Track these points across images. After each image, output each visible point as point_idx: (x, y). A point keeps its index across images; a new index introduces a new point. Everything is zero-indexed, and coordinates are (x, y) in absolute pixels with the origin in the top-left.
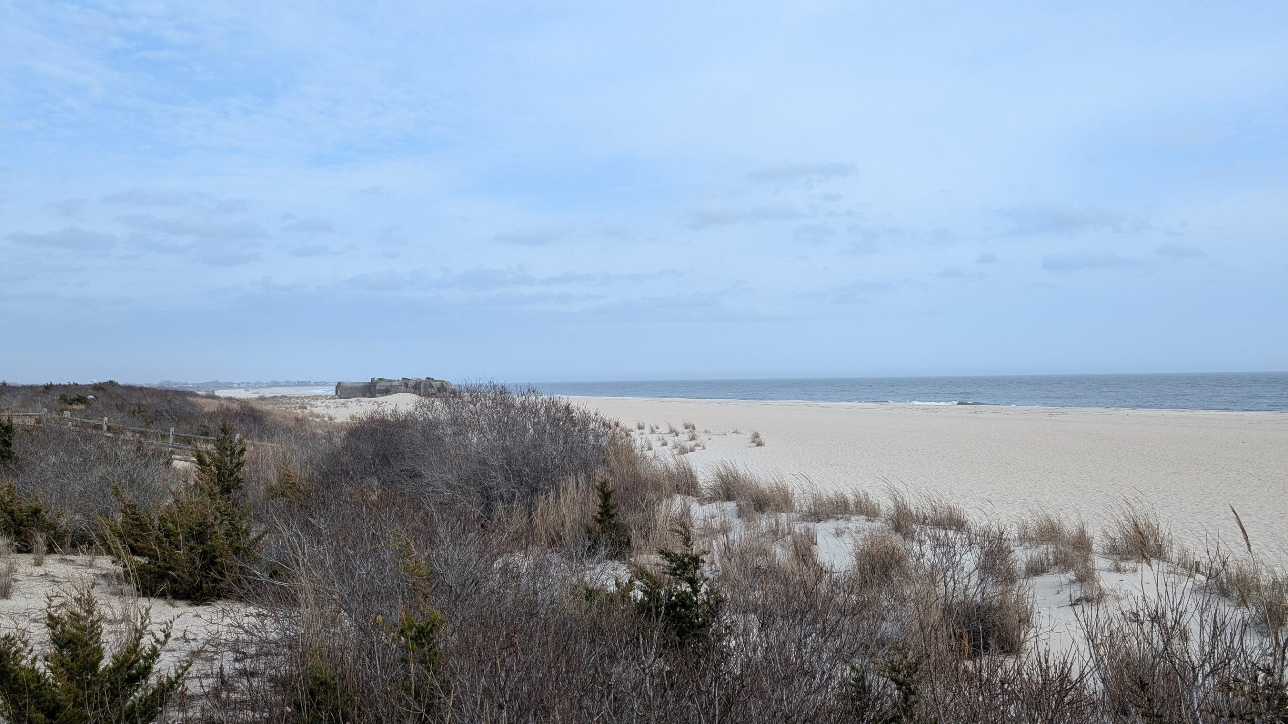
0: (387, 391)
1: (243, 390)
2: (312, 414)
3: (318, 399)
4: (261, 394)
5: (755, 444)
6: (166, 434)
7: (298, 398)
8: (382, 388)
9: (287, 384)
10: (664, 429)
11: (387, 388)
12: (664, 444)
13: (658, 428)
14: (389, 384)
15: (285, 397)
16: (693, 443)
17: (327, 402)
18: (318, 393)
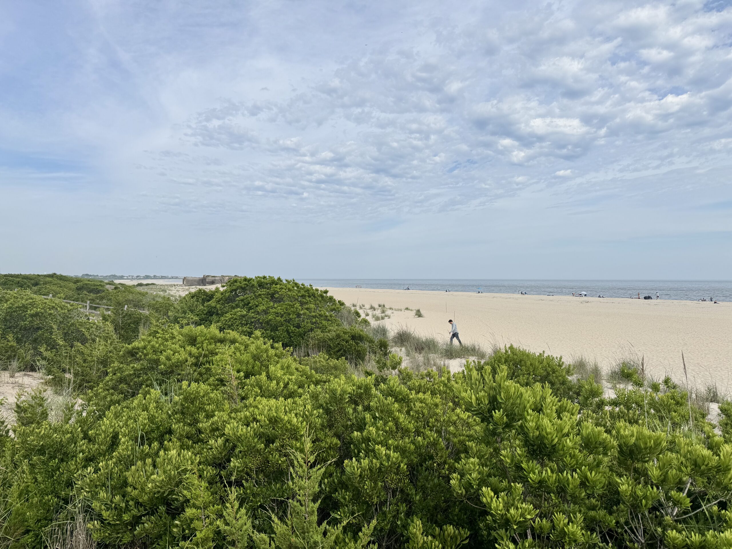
0: (213, 283)
1: (128, 281)
2: (169, 294)
3: (172, 287)
4: (140, 283)
5: (417, 316)
6: (86, 304)
7: (161, 285)
8: (210, 281)
9: (155, 277)
10: (367, 306)
11: (212, 281)
12: (367, 315)
13: (364, 306)
14: (213, 278)
15: (154, 284)
16: (383, 314)
17: (178, 288)
18: (173, 283)
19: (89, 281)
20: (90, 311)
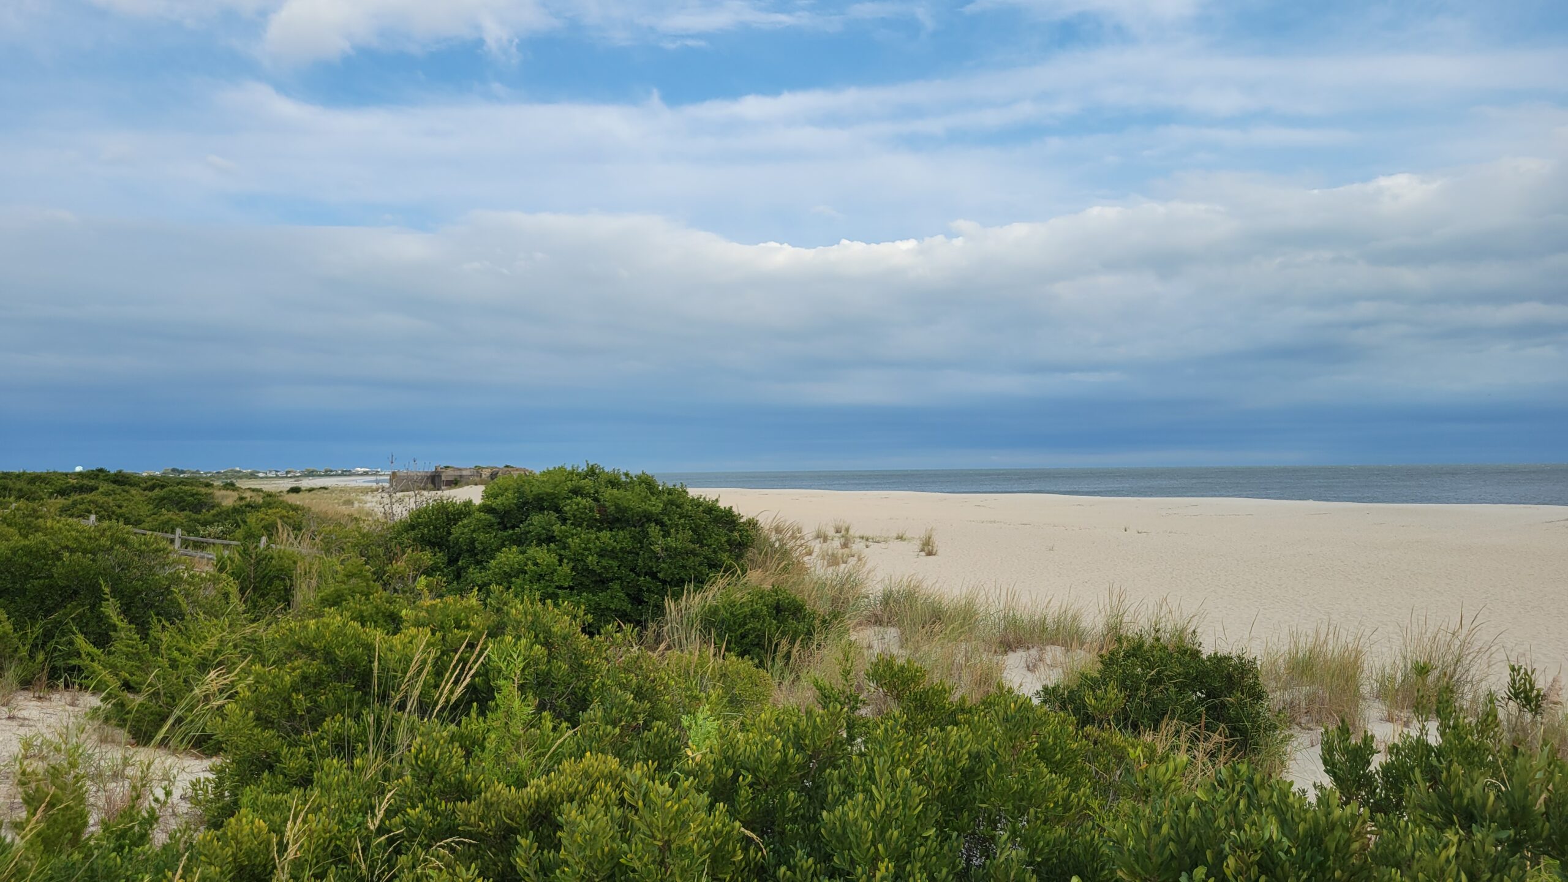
0: (454, 483)
1: (268, 481)
2: (360, 512)
3: (367, 493)
4: (294, 486)
5: (923, 553)
6: (172, 536)
7: (341, 491)
8: (450, 479)
9: (328, 474)
10: (809, 533)
11: (456, 480)
12: (810, 553)
13: (799, 530)
14: (458, 473)
15: (325, 488)
16: (846, 551)
17: (379, 496)
18: (370, 484)
19: (178, 484)
20: (182, 551)
